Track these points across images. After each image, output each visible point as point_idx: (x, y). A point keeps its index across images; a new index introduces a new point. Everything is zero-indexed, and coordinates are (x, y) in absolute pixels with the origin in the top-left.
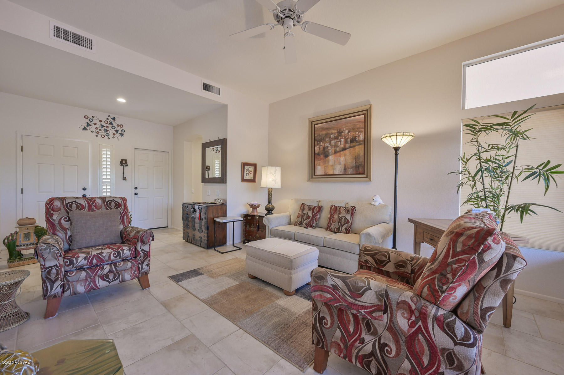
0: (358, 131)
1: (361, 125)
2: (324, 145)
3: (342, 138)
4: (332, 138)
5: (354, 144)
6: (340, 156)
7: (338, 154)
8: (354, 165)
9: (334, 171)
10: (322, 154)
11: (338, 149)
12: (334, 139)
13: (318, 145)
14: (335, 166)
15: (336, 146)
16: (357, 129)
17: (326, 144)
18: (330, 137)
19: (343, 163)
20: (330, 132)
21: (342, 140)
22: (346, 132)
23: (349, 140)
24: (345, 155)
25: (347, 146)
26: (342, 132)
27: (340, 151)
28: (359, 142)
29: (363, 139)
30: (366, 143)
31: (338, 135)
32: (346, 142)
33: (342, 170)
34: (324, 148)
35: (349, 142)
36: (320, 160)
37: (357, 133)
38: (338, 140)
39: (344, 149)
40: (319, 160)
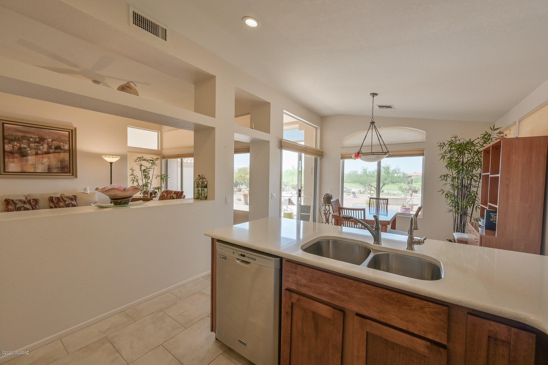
0: (63, 142)
1: (67, 139)
2: (20, 145)
3: (45, 144)
4: (31, 141)
5: (59, 151)
6: (43, 158)
7: (39, 156)
8: (60, 166)
9: (35, 169)
10: (16, 153)
11: (39, 152)
12: (34, 142)
13: (9, 143)
14: (36, 165)
15: (37, 148)
16: (62, 140)
17: (23, 145)
18: (29, 140)
19: (47, 163)
20: (29, 135)
21: (45, 146)
22: (50, 140)
23: (53, 147)
24: (49, 158)
25: (51, 151)
26: (45, 139)
27: (43, 154)
28: (63, 150)
29: (68, 148)
30: (72, 152)
31: (40, 141)
32: (50, 147)
33: (45, 169)
34: (20, 148)
35: (54, 149)
36: (14, 158)
37: (62, 143)
38: (40, 145)
39: (48, 153)
40: (12, 158)
